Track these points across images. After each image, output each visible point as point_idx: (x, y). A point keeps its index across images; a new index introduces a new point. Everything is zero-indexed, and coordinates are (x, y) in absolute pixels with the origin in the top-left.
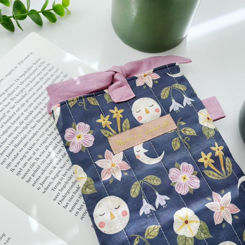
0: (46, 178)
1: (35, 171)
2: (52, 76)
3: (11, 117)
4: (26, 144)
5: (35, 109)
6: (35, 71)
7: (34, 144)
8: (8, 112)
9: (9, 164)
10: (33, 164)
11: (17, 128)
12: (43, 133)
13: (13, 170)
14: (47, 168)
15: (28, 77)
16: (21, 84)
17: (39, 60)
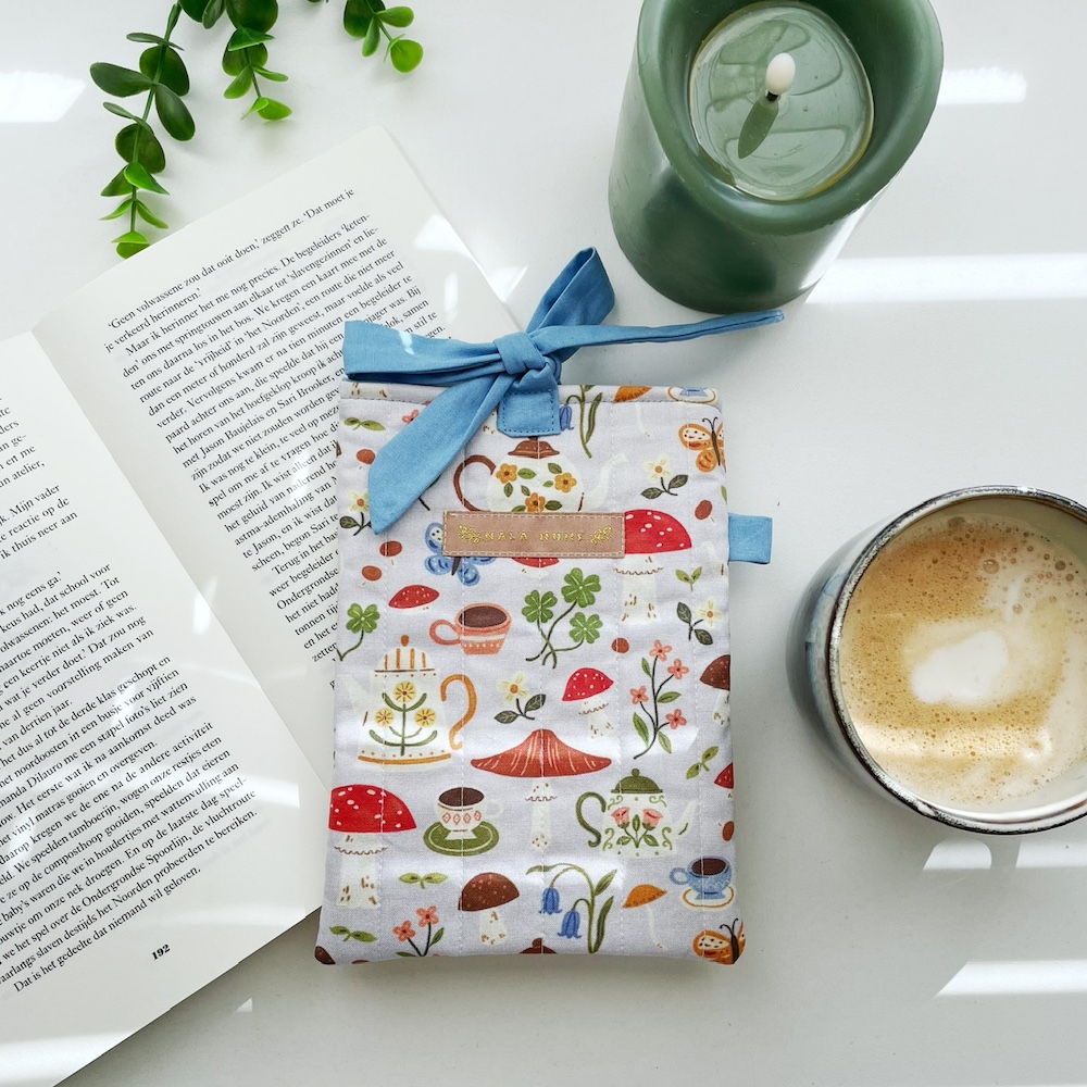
0: (272, 538)
1: (253, 513)
2: (380, 279)
3: (240, 358)
4: (254, 440)
5: (305, 356)
6: (341, 250)
7: (273, 446)
8: (240, 341)
9: (201, 473)
10: (253, 494)
11: (247, 390)
12: (302, 429)
13: (204, 488)
14: (281, 514)
15: (318, 264)
16: (296, 275)
17: (363, 219)
